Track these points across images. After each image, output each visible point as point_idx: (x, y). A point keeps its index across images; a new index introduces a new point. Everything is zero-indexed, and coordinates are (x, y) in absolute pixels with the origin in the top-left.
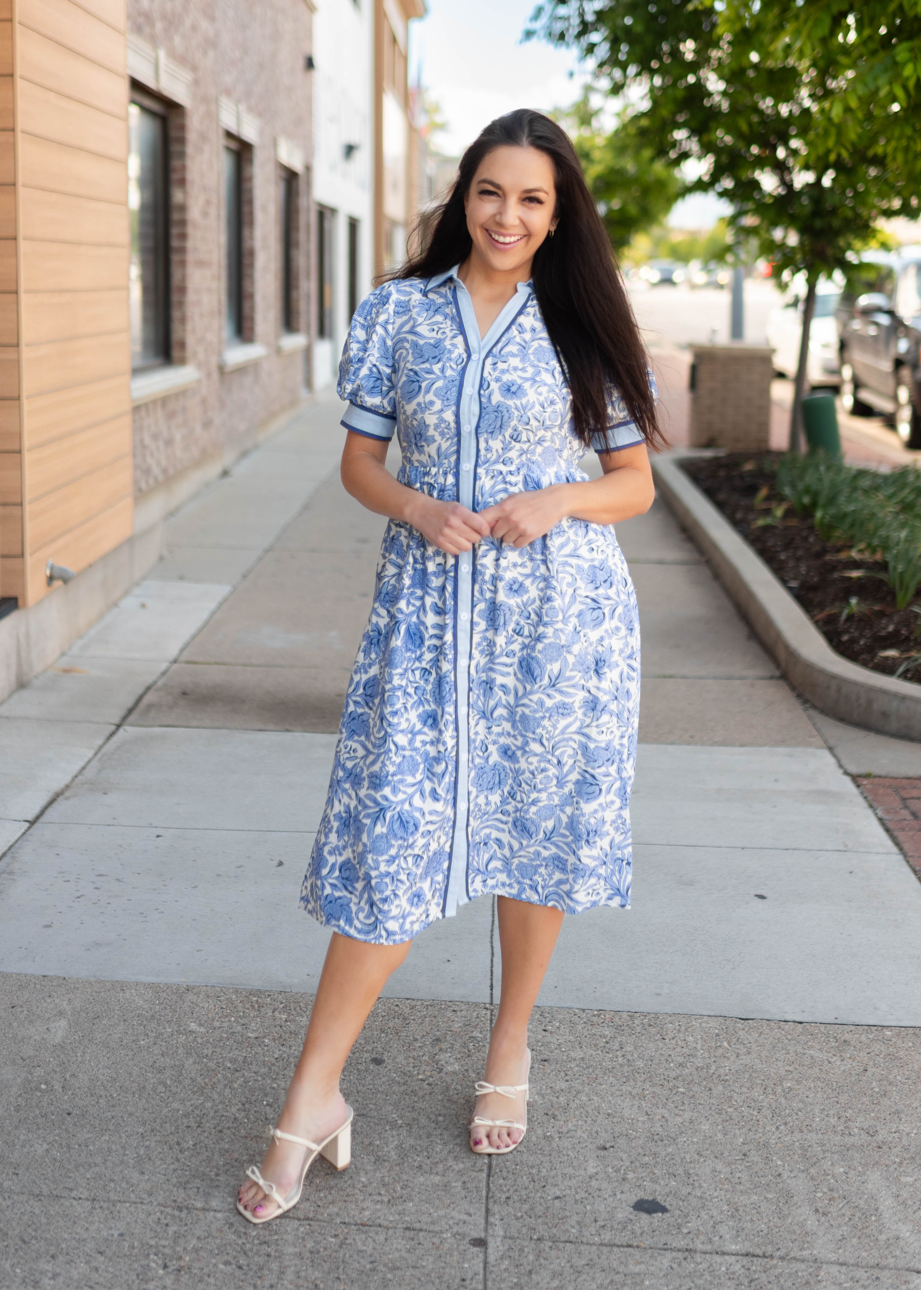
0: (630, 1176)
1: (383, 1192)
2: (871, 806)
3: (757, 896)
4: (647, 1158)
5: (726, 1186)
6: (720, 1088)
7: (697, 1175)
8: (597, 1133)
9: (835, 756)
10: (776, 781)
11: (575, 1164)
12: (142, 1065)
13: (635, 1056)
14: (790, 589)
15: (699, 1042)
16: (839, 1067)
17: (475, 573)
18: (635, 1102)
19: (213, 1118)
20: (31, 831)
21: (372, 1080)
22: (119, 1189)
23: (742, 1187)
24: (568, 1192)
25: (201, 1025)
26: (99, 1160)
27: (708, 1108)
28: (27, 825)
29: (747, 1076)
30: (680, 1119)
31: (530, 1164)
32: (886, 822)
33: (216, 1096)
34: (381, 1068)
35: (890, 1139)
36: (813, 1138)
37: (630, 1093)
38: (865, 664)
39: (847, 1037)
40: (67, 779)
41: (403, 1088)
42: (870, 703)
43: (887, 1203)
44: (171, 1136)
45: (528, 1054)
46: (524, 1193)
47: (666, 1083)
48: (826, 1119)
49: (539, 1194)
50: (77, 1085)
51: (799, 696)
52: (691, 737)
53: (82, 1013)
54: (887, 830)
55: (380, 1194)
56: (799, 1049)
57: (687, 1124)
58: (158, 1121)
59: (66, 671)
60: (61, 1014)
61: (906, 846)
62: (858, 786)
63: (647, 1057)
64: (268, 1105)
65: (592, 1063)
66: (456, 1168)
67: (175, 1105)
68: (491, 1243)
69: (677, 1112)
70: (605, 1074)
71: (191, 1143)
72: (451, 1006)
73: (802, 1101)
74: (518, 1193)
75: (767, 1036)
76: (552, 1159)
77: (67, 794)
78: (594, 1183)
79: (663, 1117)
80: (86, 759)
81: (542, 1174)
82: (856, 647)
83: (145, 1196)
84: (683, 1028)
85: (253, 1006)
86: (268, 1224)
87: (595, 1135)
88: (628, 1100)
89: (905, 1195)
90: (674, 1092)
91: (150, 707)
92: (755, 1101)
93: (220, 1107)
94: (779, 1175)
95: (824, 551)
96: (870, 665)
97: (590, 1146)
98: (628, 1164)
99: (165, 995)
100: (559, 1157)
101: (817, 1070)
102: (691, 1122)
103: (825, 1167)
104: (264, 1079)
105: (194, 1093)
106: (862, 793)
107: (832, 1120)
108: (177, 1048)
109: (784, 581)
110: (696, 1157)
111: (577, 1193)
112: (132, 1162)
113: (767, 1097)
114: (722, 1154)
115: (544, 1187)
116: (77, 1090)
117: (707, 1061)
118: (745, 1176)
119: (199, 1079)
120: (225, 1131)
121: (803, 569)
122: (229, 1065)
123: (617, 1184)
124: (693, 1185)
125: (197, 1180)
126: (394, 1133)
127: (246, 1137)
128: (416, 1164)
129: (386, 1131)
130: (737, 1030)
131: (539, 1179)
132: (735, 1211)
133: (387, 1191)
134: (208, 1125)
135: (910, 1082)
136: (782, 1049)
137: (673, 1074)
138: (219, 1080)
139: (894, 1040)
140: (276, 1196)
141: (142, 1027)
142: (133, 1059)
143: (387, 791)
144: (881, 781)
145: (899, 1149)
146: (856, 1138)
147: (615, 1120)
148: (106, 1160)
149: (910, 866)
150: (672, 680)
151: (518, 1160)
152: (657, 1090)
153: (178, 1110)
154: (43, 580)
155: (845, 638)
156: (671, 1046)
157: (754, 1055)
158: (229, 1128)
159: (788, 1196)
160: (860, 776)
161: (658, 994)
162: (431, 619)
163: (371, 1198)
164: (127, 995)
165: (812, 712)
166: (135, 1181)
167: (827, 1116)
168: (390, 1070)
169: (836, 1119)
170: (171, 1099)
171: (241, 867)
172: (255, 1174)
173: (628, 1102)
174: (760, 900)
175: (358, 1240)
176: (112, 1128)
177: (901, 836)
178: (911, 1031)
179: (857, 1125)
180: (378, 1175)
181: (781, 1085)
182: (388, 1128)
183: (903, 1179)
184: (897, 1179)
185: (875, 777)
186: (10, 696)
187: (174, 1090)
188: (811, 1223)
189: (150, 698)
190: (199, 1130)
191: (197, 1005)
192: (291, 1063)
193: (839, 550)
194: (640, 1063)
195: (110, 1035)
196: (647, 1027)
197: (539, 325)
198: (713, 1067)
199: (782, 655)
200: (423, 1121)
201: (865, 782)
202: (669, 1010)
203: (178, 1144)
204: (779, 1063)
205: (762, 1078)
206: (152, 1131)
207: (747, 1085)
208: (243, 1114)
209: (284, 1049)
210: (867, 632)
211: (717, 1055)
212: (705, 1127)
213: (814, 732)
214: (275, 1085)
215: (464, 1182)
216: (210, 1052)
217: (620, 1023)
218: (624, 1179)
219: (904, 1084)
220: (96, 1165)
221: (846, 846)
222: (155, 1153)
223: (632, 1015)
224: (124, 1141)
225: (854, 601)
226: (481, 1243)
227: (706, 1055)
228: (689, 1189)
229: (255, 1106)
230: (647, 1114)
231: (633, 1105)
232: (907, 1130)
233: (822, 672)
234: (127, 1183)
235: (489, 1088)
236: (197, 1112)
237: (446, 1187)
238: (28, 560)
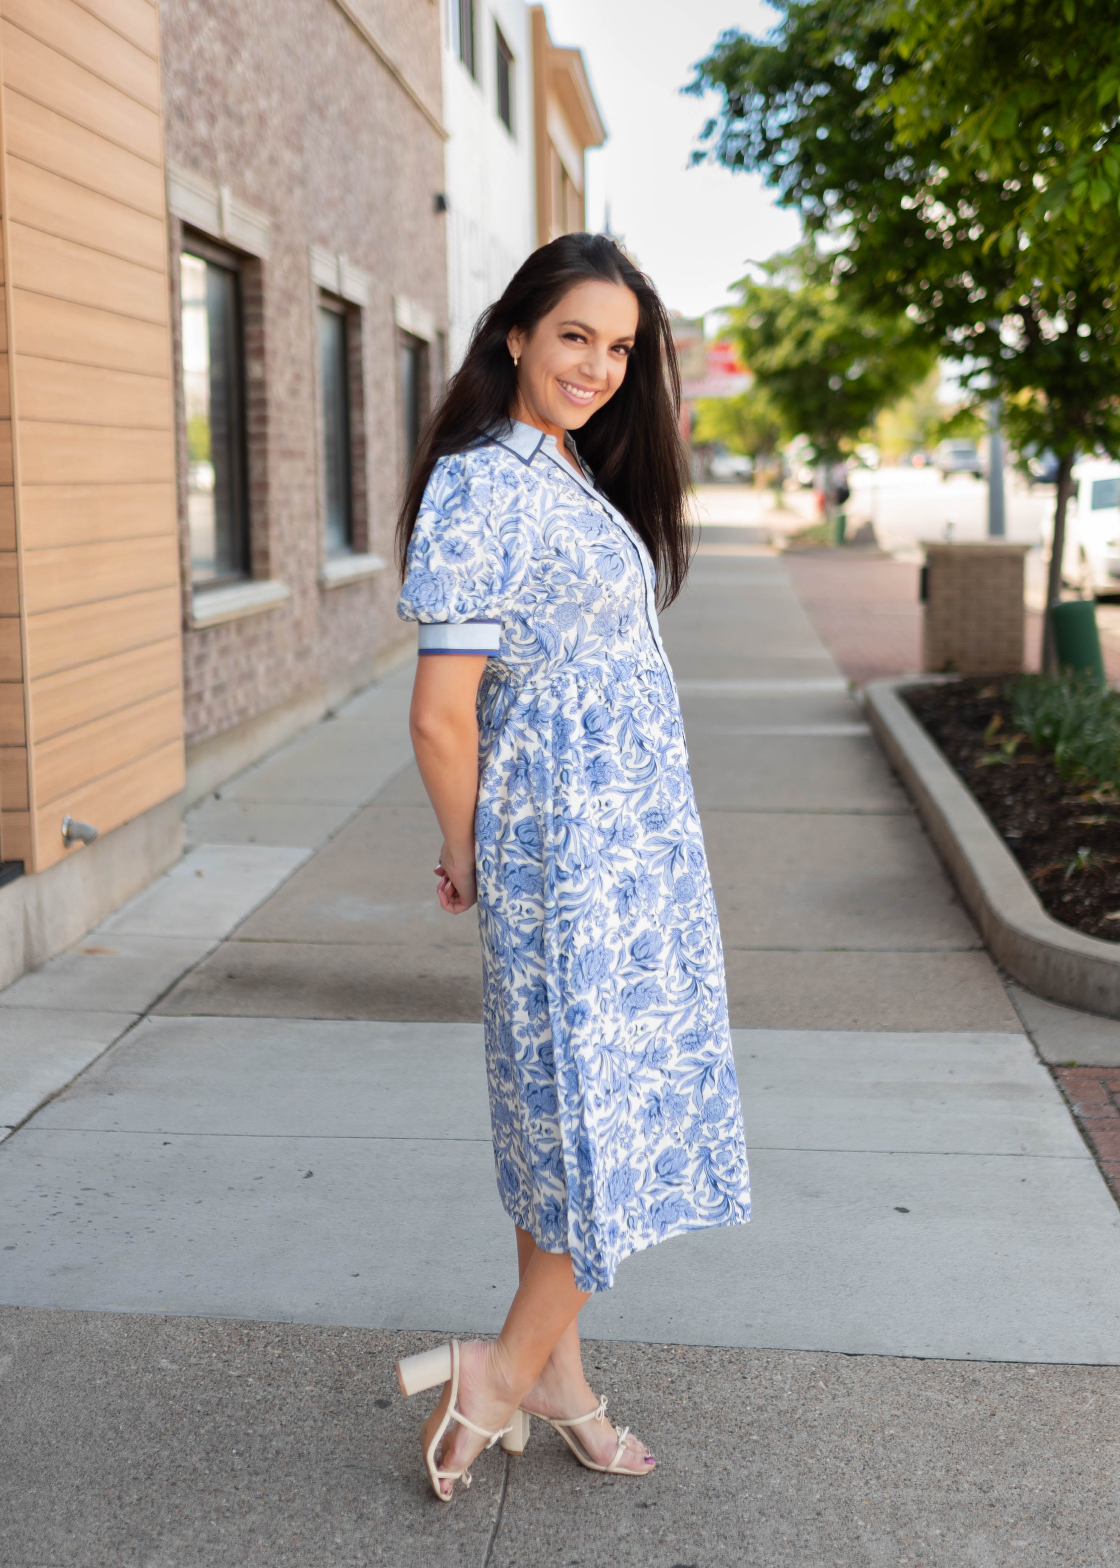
0: (670, 1537)
1: (359, 1555)
2: (1067, 1102)
3: (897, 1209)
4: (694, 1518)
5: (788, 1551)
6: (804, 1435)
7: (754, 1537)
8: (638, 1487)
9: (1033, 1042)
10: (951, 1072)
11: (604, 1523)
12: (93, 1407)
13: (705, 1397)
14: (1008, 841)
15: (789, 1382)
16: (960, 1411)
18: (693, 1452)
19: (168, 1469)
20: (11, 1139)
21: (372, 1426)
22: (37, 1549)
23: (807, 1552)
24: (589, 1555)
25: (173, 1361)
26: (20, 1516)
27: (784, 1458)
28: (9, 1131)
29: (841, 1421)
30: (746, 1472)
31: (547, 1523)
32: (1083, 1121)
33: (176, 1443)
34: (385, 1412)
35: (1007, 1496)
36: (909, 1493)
37: (690, 1441)
38: (1086, 930)
39: (978, 1375)
40: (68, 1078)
41: (407, 1436)
42: (1084, 976)
44: (113, 1490)
46: (533, 1557)
47: (737, 1430)
48: (931, 1472)
49: (552, 1559)
50: (10, 1431)
51: (1001, 970)
52: (855, 1021)
53: (31, 1348)
54: (1082, 1130)
55: (355, 1557)
56: (914, 1390)
57: (752, 1478)
58: (100, 1472)
59: (90, 952)
61: (1102, 1150)
62: (1055, 1078)
63: (719, 1398)
64: (237, 1454)
65: (648, 1406)
66: (456, 1527)
67: (125, 1454)
69: (744, 1463)
70: (662, 1418)
71: (136, 1497)
73: (905, 1451)
74: (526, 1557)
75: (876, 1375)
76: (577, 1517)
77: (65, 1095)
78: (623, 1546)
79: (725, 1469)
80: (95, 1055)
81: (561, 1535)
82: (1079, 909)
83: (68, 1558)
84: (772, 1365)
85: (241, 1340)
87: (635, 1489)
88: (685, 1449)
89: (1012, 1562)
90: (745, 1440)
91: (186, 992)
92: (844, 1450)
93: (179, 1456)
94: (858, 1538)
95: (1062, 793)
96: (1093, 930)
97: (626, 1503)
98: (670, 1523)
99: (136, 1327)
100: (585, 1515)
101: (931, 1414)
102: (760, 1475)
103: (918, 1528)
104: (238, 1424)
105: (149, 1439)
106: (1059, 1086)
107: (938, 1474)
108: (140, 1388)
109: (1001, 831)
110: (757, 1515)
111: (599, 1557)
112: (59, 1518)
113: (861, 1446)
114: (790, 1512)
115: (560, 1550)
116: (9, 1436)
117: (794, 1403)
118: (813, 1539)
119: (159, 1424)
120: (179, 1483)
121: (1031, 816)
122: (199, 1408)
123: (651, 1547)
124: (746, 1548)
125: (134, 1540)
126: (387, 1486)
127: (203, 1491)
128: (407, 1523)
129: (377, 1484)
130: (839, 1367)
131: (556, 1542)
133: (365, 1554)
134: (160, 1476)
135: (1047, 1428)
136: (893, 1389)
137: (750, 1419)
138: (183, 1426)
139: (1037, 1379)
141: (102, 1364)
142: (83, 1401)
144: (1087, 1071)
145: (1016, 1507)
146: (965, 1494)
147: (664, 1473)
148: (28, 1517)
149: (1102, 1173)
150: (843, 953)
151: (534, 1519)
152: (724, 1438)
153: (127, 1460)
154: (59, 840)
155: (1067, 898)
156: (752, 1386)
157: (855, 1397)
158: (185, 1480)
159: (864, 1562)
160: (1060, 1066)
161: (748, 1326)
163: (343, 1562)
164: (91, 1327)
165: (1015, 990)
166: (58, 1541)
167: (933, 1468)
168: (396, 1414)
169: (943, 1472)
170: (120, 1447)
171: (261, 1178)
173: (684, 1452)
174: (901, 1214)
176: (42, 1479)
177: (1098, 1137)
178: (1061, 1369)
179: (969, 1479)
180: (358, 1535)
181: (883, 1432)
182: (380, 1481)
183: (1014, 1543)
184: (1007, 1543)
185: (1079, 1066)
186: (15, 981)
187: (126, 1436)
189: (188, 982)
190: (148, 1483)
191: (174, 1339)
192: (275, 1406)
193: (1079, 792)
194: (709, 1407)
195: (61, 1373)
196: (726, 1364)
198: (800, 1411)
199: (985, 921)
201: (1066, 1073)
202: (758, 1344)
203: (119, 1498)
204: (884, 1407)
205: (860, 1423)
206: (91, 1483)
207: (838, 1432)
208: (205, 1464)
209: (270, 1389)
210: (1096, 891)
211: (808, 1396)
212: (776, 1481)
213: (1013, 1014)
214: (250, 1431)
215: (462, 1545)
216: (179, 1392)
217: (694, 1359)
218: (661, 1542)
219: (1038, 1431)
220: (15, 1521)
221: (1024, 1149)
222: (90, 1508)
223: (711, 1350)
224: (54, 1494)
225: (1083, 853)
227: (795, 1396)
228: (740, 1553)
229: (222, 1455)
230: (706, 1465)
231: (690, 1455)
232: (1031, 1485)
233: (1027, 938)
234: (49, 1542)
236: (150, 1462)
237: (439, 1550)
238: (37, 815)
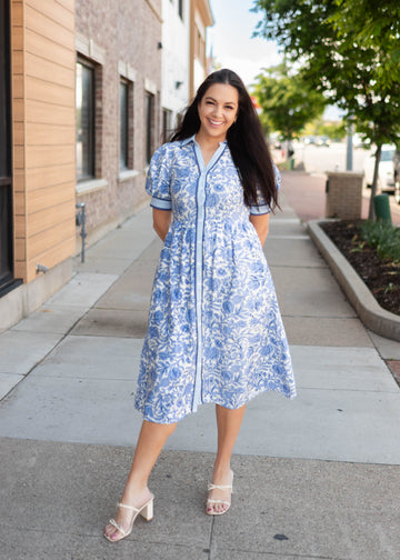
0: (273, 525)
2: (391, 373)
3: (338, 410)
5: (314, 529)
6: (315, 489)
7: (302, 525)
8: (261, 507)
9: (378, 351)
10: (351, 361)
11: (250, 519)
13: (280, 475)
14: (364, 280)
15: (308, 470)
17: (203, 266)
19: (96, 499)
20: (25, 379)
21: (166, 484)
24: (246, 531)
25: (93, 460)
28: (23, 376)
29: (327, 484)
30: (297, 502)
31: (231, 519)
33: (98, 490)
34: (170, 479)
35: (386, 511)
36: (353, 510)
37: (276, 491)
38: (393, 312)
39: (372, 469)
40: (42, 357)
41: (178, 487)
42: (394, 328)
43: (383, 537)
44: (78, 506)
45: (232, 473)
46: (227, 531)
49: (234, 532)
50: (39, 484)
51: (364, 325)
52: (316, 343)
53: (43, 455)
54: (398, 383)
55: (166, 531)
56: (351, 474)
57: (299, 504)
59: (45, 311)
60: (34, 455)
62: (387, 364)
63: (284, 476)
66: (199, 520)
68: (212, 551)
69: (296, 499)
70: (266, 483)
71: (87, 508)
72: (202, 454)
74: (225, 532)
75: (337, 468)
76: (241, 517)
77: (42, 363)
78: (258, 528)
79: (290, 501)
80: (51, 349)
81: (236, 523)
82: (390, 305)
83: (66, 530)
84: (301, 464)
86: (117, 542)
87: (259, 508)
89: (390, 534)
91: (80, 326)
92: (329, 495)
93: (100, 494)
94: (337, 525)
95: (380, 263)
96: (396, 312)
97: (257, 513)
98: (273, 520)
99: (79, 447)
100: (243, 516)
101: (358, 483)
102: (301, 503)
103: (357, 522)
106: (388, 367)
108: (83, 469)
109: (361, 276)
110: (302, 517)
111: (250, 532)
113: (335, 493)
116: (39, 486)
117: (311, 478)
118: (323, 526)
121: (370, 271)
122: (104, 477)
123: (267, 528)
124: (300, 529)
125: (88, 524)
126: (174, 506)
128: (182, 519)
129: (170, 505)
130: (324, 465)
131: (234, 526)
132: (317, 540)
133: (169, 530)
136: (344, 474)
137: (296, 483)
138: (100, 483)
139: (392, 470)
140: (121, 530)
143: (168, 360)
144: (397, 362)
145: (389, 515)
146: (372, 510)
150: (309, 318)
151: (226, 517)
154: (35, 272)
155: (385, 301)
156: (295, 472)
157: (331, 476)
159: (340, 534)
160: (388, 360)
161: (292, 450)
162: (184, 286)
163: (162, 532)
164: (63, 448)
165: (369, 333)
166: (61, 524)
167: (360, 501)
168: (173, 480)
171: (115, 395)
172: (113, 522)
174: (339, 412)
175: (155, 549)
179: (373, 505)
180: (166, 523)
183: (390, 528)
184: (388, 528)
185: (394, 360)
186: (20, 321)
188: (350, 545)
189: (80, 323)
191: (93, 452)
193: (386, 263)
194: (281, 479)
197: (230, 160)
198: (313, 481)
199: (358, 309)
200: (186, 501)
201: (390, 363)
202: (296, 457)
203: (81, 509)
206: (70, 503)
210: (396, 298)
211: (315, 476)
213: (369, 341)
215: (202, 526)
216: (97, 471)
217: (274, 462)
218: (270, 526)
223: (280, 459)
225: (391, 285)
226: (208, 551)
227: (310, 475)
228: (298, 530)
231: (277, 496)
233: (374, 315)
234: (58, 524)
235: (214, 487)
236: (90, 496)
237: (194, 528)
238: (28, 263)
